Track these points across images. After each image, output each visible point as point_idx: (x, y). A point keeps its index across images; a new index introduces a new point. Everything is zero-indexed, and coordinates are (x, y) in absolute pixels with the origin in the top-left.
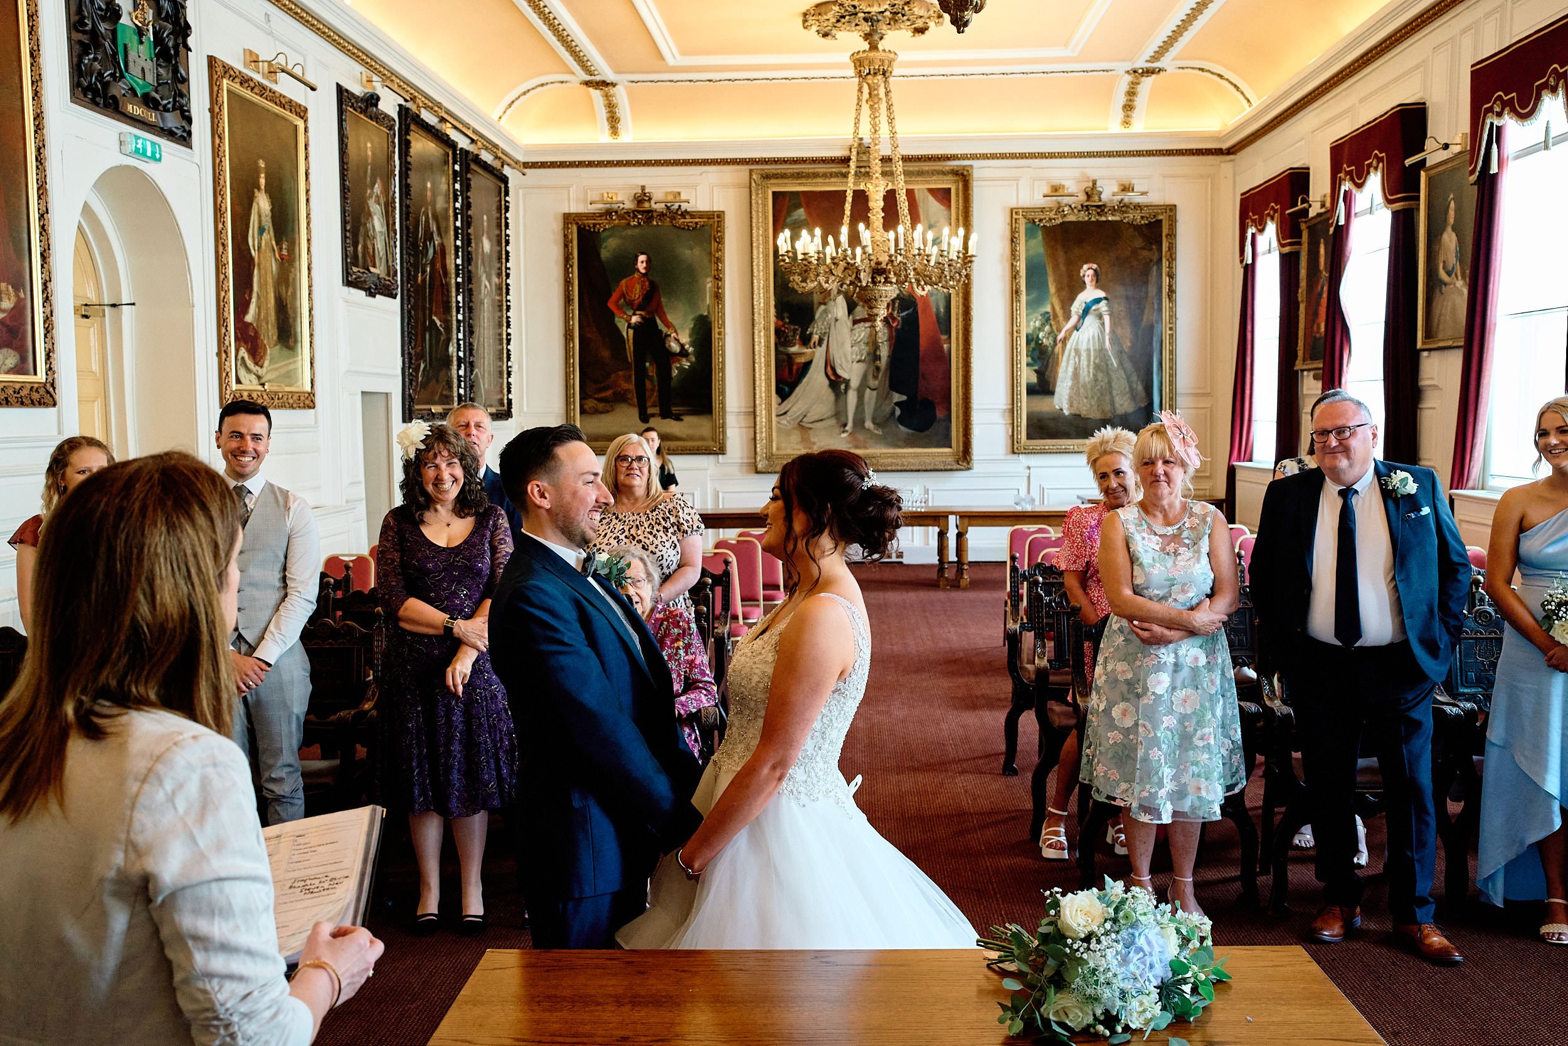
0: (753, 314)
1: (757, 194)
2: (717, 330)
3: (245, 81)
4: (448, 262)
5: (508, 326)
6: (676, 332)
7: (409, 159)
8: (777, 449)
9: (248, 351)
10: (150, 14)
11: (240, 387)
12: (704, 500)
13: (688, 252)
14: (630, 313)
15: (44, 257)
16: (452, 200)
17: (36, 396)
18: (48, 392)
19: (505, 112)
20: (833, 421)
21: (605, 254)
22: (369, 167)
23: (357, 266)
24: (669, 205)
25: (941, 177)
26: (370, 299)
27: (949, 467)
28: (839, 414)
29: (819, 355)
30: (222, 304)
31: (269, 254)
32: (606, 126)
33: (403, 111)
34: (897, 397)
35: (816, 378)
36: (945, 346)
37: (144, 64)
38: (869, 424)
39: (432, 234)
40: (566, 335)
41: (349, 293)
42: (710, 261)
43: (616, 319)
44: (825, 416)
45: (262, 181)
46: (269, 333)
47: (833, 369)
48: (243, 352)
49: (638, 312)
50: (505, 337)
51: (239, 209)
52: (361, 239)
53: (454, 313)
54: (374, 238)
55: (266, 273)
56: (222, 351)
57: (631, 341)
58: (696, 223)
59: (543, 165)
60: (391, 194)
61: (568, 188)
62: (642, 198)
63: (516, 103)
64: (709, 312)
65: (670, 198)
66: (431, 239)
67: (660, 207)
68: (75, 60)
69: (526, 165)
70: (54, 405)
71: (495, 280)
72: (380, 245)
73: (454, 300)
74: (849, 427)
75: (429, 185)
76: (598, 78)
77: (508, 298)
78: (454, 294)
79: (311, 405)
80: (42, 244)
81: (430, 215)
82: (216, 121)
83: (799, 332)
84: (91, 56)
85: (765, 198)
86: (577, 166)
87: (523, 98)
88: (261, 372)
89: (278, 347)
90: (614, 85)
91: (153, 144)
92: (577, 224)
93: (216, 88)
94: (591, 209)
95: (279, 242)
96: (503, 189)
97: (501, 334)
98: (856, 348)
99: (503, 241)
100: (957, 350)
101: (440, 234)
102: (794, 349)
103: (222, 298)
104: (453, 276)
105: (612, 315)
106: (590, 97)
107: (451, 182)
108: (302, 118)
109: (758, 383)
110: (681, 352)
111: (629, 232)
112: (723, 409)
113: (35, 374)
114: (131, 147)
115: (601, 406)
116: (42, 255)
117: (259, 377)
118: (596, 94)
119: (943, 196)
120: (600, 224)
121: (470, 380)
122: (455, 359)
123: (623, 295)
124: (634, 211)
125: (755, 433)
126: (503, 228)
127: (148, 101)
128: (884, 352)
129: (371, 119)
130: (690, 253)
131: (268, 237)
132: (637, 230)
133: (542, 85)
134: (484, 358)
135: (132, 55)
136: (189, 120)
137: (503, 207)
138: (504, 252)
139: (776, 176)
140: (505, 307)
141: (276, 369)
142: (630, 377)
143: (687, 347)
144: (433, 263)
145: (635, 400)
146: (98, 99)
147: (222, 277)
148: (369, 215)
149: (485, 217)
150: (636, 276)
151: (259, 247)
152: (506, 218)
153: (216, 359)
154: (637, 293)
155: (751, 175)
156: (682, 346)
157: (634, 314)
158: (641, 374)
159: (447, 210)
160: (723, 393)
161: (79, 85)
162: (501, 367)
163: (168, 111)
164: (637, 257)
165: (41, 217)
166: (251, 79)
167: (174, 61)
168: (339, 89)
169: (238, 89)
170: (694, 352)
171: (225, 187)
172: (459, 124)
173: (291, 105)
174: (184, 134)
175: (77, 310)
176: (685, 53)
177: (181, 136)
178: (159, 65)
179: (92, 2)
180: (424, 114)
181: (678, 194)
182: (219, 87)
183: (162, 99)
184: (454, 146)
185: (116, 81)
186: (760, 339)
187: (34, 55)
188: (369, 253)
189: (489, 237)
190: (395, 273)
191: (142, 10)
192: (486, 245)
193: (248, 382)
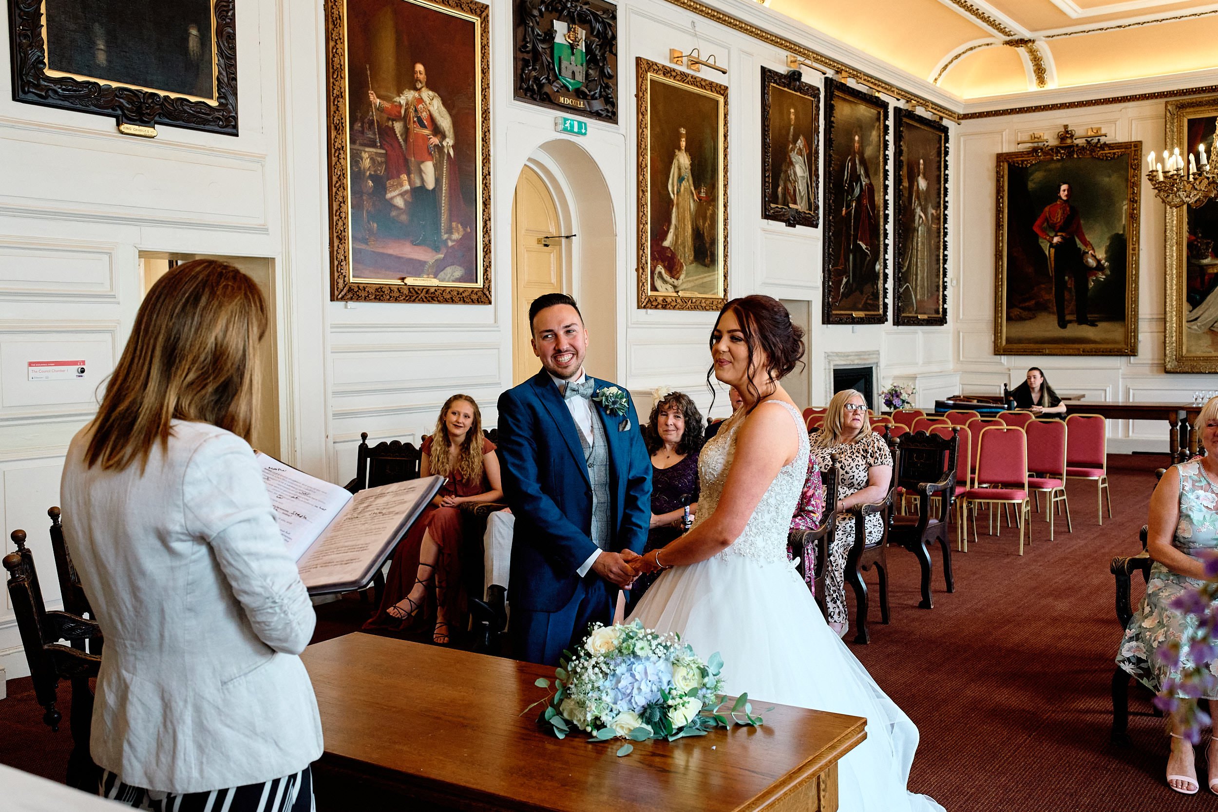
0: (1165, 231)
1: (1172, 123)
2: (1131, 246)
3: (667, 72)
4: (876, 198)
5: (945, 248)
6: (1093, 249)
7: (832, 119)
8: (1188, 351)
9: (664, 267)
10: (582, 33)
12: (1115, 394)
13: (1107, 179)
14: (1052, 235)
15: (486, 204)
16: (882, 149)
17: (474, 297)
18: (485, 294)
19: (940, 75)
21: (1031, 185)
22: (792, 128)
23: (776, 202)
24: (1089, 139)
26: (790, 229)
30: (640, 233)
31: (687, 196)
32: (1034, 77)
33: (828, 82)
37: (575, 69)
39: (859, 176)
40: (996, 255)
41: (768, 224)
42: (1127, 186)
43: (1040, 240)
45: (683, 144)
46: (686, 254)
48: (660, 268)
49: (1059, 234)
50: (941, 257)
51: (659, 165)
52: (781, 183)
53: (882, 239)
54: (795, 180)
55: (684, 211)
56: (640, 267)
57: (1052, 258)
58: (1114, 154)
59: (981, 115)
60: (814, 147)
61: (1001, 133)
62: (1066, 134)
63: (950, 66)
64: (1124, 231)
65: (1090, 133)
66: (858, 179)
67: (1081, 142)
68: (519, 72)
69: (966, 117)
70: (490, 303)
71: (932, 211)
72: (801, 187)
73: (882, 228)
75: (857, 138)
76: (1016, 37)
77: (946, 226)
78: (882, 223)
80: (484, 196)
81: (857, 162)
82: (640, 103)
83: (1209, 245)
84: (530, 68)
85: (1181, 126)
86: (1009, 114)
87: (955, 62)
88: (676, 282)
89: (694, 265)
90: (1034, 41)
91: (580, 123)
92: (1008, 162)
93: (640, 80)
94: (1022, 148)
95: (697, 186)
96: (943, 138)
97: (938, 256)
99: (942, 179)
101: (867, 175)
103: (640, 229)
104: (882, 209)
105: (1036, 237)
106: (1016, 54)
107: (882, 134)
108: (723, 95)
109: (1168, 292)
110: (1097, 266)
111: (1053, 166)
112: (1136, 316)
113: (477, 282)
114: (561, 127)
115: (1025, 314)
116: (484, 203)
117: (675, 287)
118: (1022, 50)
120: (1027, 161)
121: (898, 291)
122: (881, 275)
123: (1047, 220)
124: (1057, 147)
125: (1165, 337)
126: (943, 169)
127: (579, 94)
129: (795, 91)
130: (1109, 180)
131: (688, 184)
132: (1059, 165)
133: (971, 49)
134: (916, 275)
135: (564, 64)
136: (614, 105)
137: (943, 152)
138: (942, 189)
139: (1192, 105)
140: (942, 234)
141: (690, 281)
142: (1051, 289)
143: (1103, 262)
144: (859, 200)
145: (1055, 309)
146: (535, 96)
147: (641, 214)
148: (791, 163)
149: (921, 161)
150: (1058, 202)
151: (678, 192)
152: (946, 161)
153: (635, 273)
154: (1059, 217)
155: (1166, 106)
156: (1099, 261)
157: (1056, 235)
158: (1061, 286)
159: (878, 157)
160: (1136, 301)
161: (521, 88)
162: (938, 282)
163: (596, 99)
164: (1059, 187)
165: (485, 178)
166: (674, 70)
167: (601, 65)
168: (764, 70)
169: (660, 78)
170: (1110, 267)
171: (647, 149)
172: (889, 88)
173: (712, 86)
174: (610, 115)
175: (539, 241)
176: (1083, 6)
177: (607, 116)
178: (588, 68)
179: (533, 31)
180: (851, 83)
181: (1099, 129)
182: (644, 79)
183: (590, 91)
184: (885, 106)
185: (550, 83)
186: (1173, 252)
187: (485, 72)
188: (789, 193)
189: (925, 177)
190: (817, 207)
191: (574, 31)
192: (922, 184)
193: (665, 290)
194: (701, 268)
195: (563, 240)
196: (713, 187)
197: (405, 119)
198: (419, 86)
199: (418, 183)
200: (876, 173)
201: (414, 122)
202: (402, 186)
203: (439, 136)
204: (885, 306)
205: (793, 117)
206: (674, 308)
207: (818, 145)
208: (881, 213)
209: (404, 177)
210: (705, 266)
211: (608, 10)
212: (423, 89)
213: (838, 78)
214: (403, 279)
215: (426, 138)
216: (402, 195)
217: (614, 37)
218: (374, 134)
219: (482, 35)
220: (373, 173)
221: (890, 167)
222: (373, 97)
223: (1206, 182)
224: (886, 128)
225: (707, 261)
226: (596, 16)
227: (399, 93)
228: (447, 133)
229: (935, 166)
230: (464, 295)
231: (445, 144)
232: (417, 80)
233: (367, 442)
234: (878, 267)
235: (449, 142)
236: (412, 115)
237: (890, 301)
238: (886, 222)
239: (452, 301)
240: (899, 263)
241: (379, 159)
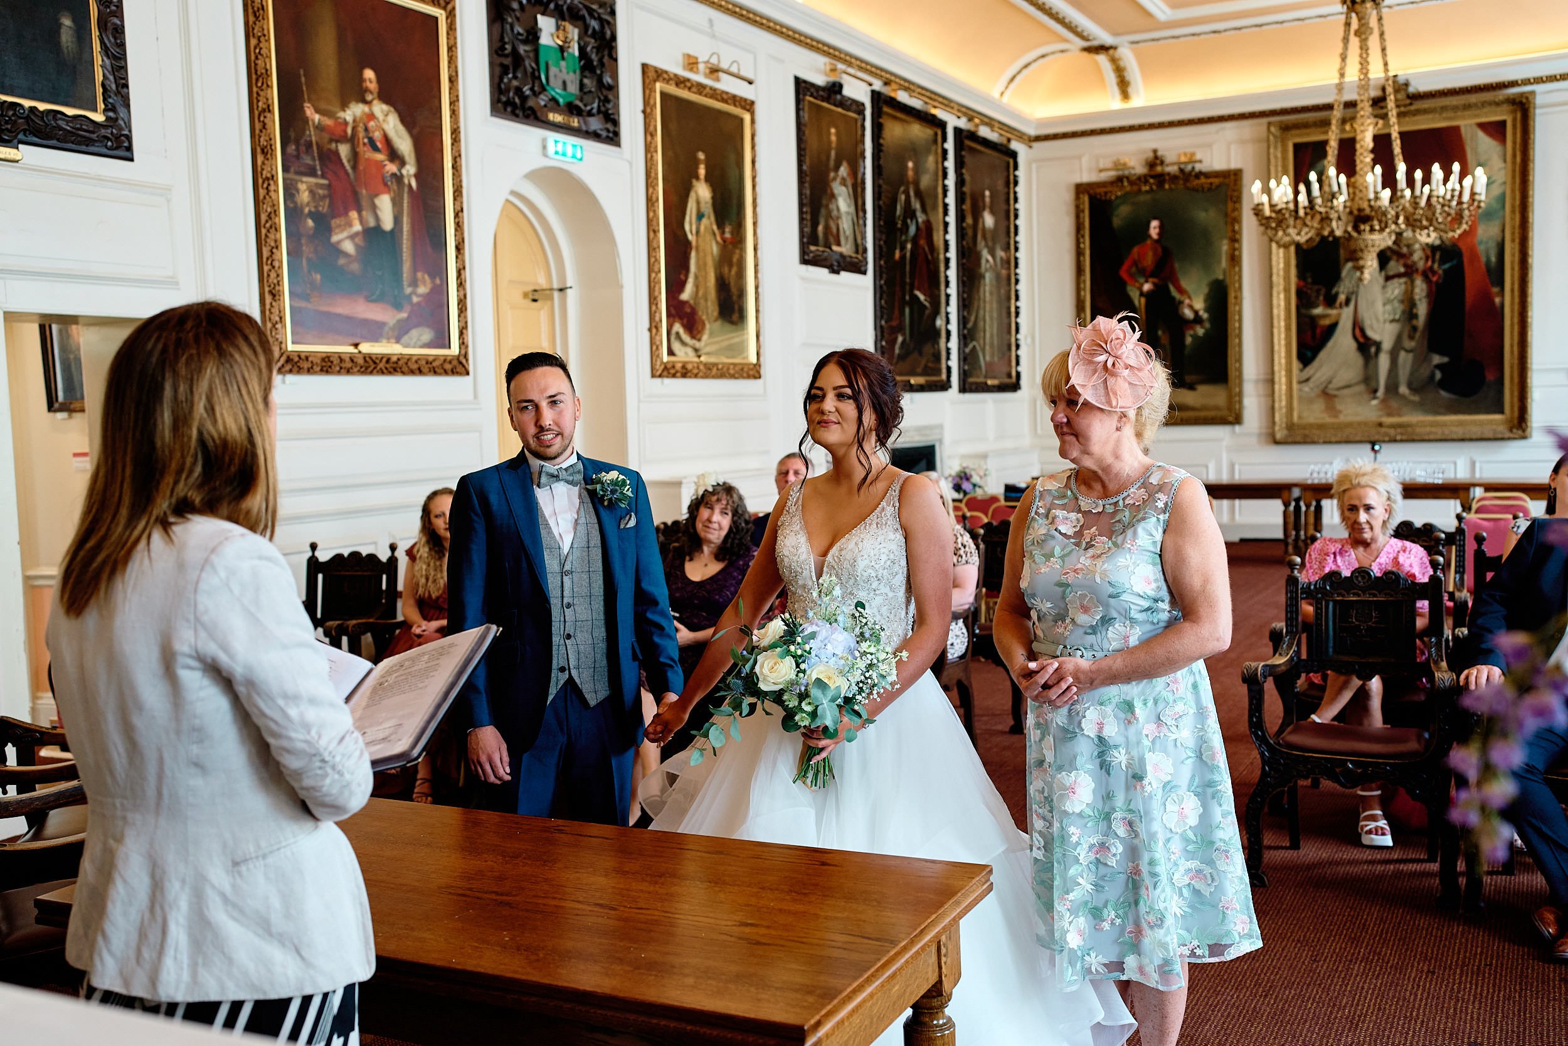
0: (1271, 276)
1: (1276, 148)
2: (1233, 295)
3: (680, 82)
4: (935, 238)
5: (1017, 299)
6: (1190, 298)
7: (881, 141)
8: (1300, 417)
9: (683, 326)
10: (574, 33)
11: (672, 359)
12: (1219, 470)
13: (1202, 214)
14: (1142, 280)
15: (459, 249)
16: (940, 178)
17: (448, 367)
18: (461, 363)
19: (1007, 88)
20: (1361, 388)
21: (1117, 222)
22: (833, 151)
23: (816, 244)
24: (1182, 166)
25: (1494, 108)
26: (834, 277)
27: (1500, 436)
28: (1369, 381)
29: (1345, 317)
30: (651, 284)
31: (709, 237)
32: (1116, 91)
33: (876, 96)
34: (1437, 359)
35: (1343, 342)
36: (1497, 300)
37: (566, 77)
38: (1403, 389)
39: (914, 211)
40: (1077, 306)
41: (808, 270)
42: (1226, 222)
43: (1128, 285)
44: (1353, 382)
45: (702, 171)
46: (709, 309)
47: (1362, 331)
48: (678, 327)
49: (1151, 280)
50: (1013, 310)
51: (674, 198)
52: (822, 221)
53: (943, 287)
54: (839, 217)
55: (705, 256)
56: (654, 326)
57: (1144, 309)
58: (1211, 184)
59: (1055, 136)
60: (860, 176)
61: (1080, 158)
62: (1155, 161)
63: (1018, 78)
64: (1224, 276)
65: (1183, 159)
66: (913, 216)
67: (1172, 169)
68: (497, 80)
69: (1038, 139)
70: (468, 374)
71: (1001, 254)
72: (846, 225)
74: (1380, 393)
75: (910, 164)
76: (1096, 43)
77: (1017, 271)
79: (758, 376)
80: (457, 238)
81: (912, 194)
82: (647, 119)
83: (1323, 291)
84: (510, 76)
85: (1285, 151)
86: (1089, 135)
87: (1025, 72)
88: (697, 345)
89: (719, 322)
90: (1115, 48)
91: (574, 145)
92: (1088, 193)
93: (648, 91)
94: (1104, 176)
95: (720, 225)
96: (1011, 164)
97: (1009, 308)
98: (1388, 307)
99: (1012, 214)
100: (1512, 303)
101: (924, 210)
102: (1318, 311)
103: (651, 279)
104: (942, 251)
105: (1123, 284)
106: (1097, 63)
107: (940, 160)
108: (749, 111)
109: (1276, 349)
111: (1142, 198)
112: (1240, 376)
113: (450, 348)
114: (550, 151)
116: (456, 247)
117: (696, 350)
118: (1102, 59)
119: (1496, 130)
120: (1111, 192)
121: (964, 352)
122: (943, 332)
123: (1135, 263)
124: (1145, 176)
125: (1273, 401)
126: (1012, 202)
127: (572, 109)
128: (1422, 309)
129: (836, 106)
130: (1206, 215)
131: (709, 222)
132: (1148, 197)
133: (1042, 57)
134: (984, 332)
135: (553, 70)
136: (616, 123)
137: (1012, 181)
138: (1012, 227)
139: (1297, 126)
140: (1013, 281)
141: (714, 343)
143: (1201, 313)
144: (915, 240)
147: (653, 259)
148: (833, 196)
149: (987, 193)
150: (1149, 242)
151: (698, 232)
152: (1015, 193)
153: (647, 334)
154: (1149, 260)
155: (1268, 128)
156: (1196, 313)
157: (1147, 281)
159: (936, 188)
160: (1240, 360)
161: (499, 101)
162: (1010, 340)
163: (593, 115)
164: (1149, 222)
165: (456, 215)
166: (688, 80)
167: (598, 72)
168: (798, 81)
169: (672, 89)
170: (1210, 320)
171: (657, 179)
172: (947, 103)
173: (735, 100)
174: (611, 135)
175: (525, 295)
176: (1174, 6)
177: (608, 137)
178: (583, 76)
179: (512, 29)
180: (903, 97)
181: (1193, 154)
182: (653, 90)
183: (585, 105)
184: (942, 125)
185: (536, 94)
186: (1280, 302)
187: (453, 80)
188: (831, 233)
189: (992, 212)
190: (865, 250)
191: (564, 30)
192: (989, 220)
193: (684, 354)
194: (728, 326)
195: (556, 294)
196: (739, 226)
197: (352, 140)
198: (369, 97)
199: (372, 223)
200: (935, 207)
201: (364, 144)
202: (350, 225)
203: (397, 162)
204: (949, 369)
205: (833, 138)
206: (696, 376)
207: (864, 174)
208: (942, 257)
209: (354, 215)
210: (732, 323)
211: (605, 4)
212: (376, 102)
213: (886, 91)
214: (356, 345)
215: (380, 166)
216: (352, 237)
217: (614, 38)
218: (313, 159)
219: (448, 34)
220: (313, 209)
221: (951, 199)
222: (309, 111)
223: (1318, 217)
224: (945, 152)
225: (735, 317)
226: (591, 12)
227: (344, 106)
228: (407, 158)
229: (1003, 198)
230: (434, 364)
231: (404, 172)
232: (367, 90)
233: (317, 554)
234: (940, 322)
235: (410, 169)
236: (361, 134)
237: (954, 363)
238: (947, 267)
239: (420, 372)
240: (964, 317)
241: (321, 192)
